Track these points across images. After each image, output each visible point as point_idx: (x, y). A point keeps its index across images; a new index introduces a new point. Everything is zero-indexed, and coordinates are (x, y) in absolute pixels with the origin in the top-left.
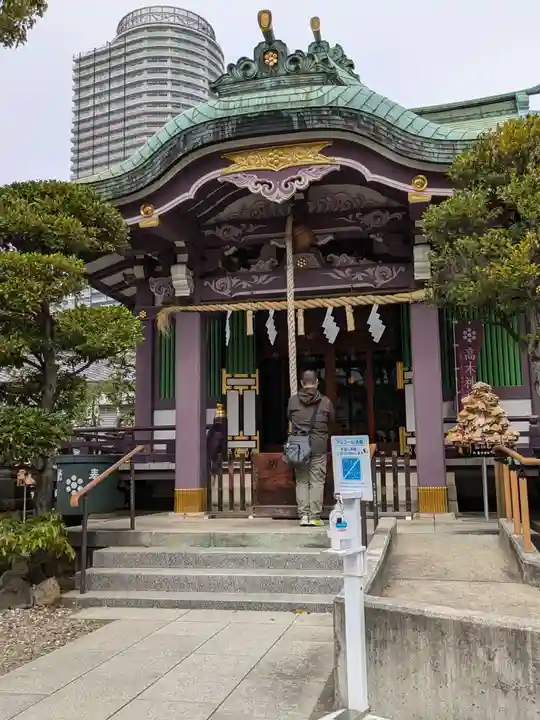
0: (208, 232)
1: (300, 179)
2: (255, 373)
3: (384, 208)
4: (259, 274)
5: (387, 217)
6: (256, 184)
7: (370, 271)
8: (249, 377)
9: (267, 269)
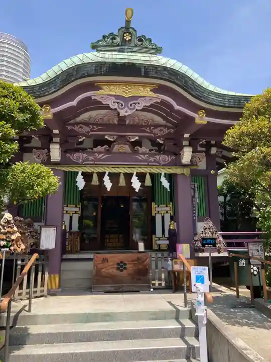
0: (70, 128)
1: (139, 103)
2: (79, 205)
3: (165, 126)
4: (100, 153)
5: (166, 131)
6: (114, 103)
7: (158, 157)
8: (76, 207)
9: (104, 150)
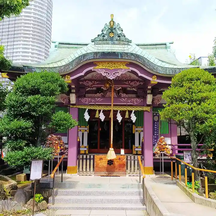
0: (81, 83)
1: (118, 73)
3: (137, 81)
4: (98, 98)
5: (138, 84)
6: (104, 73)
7: (133, 100)
8: (86, 127)
